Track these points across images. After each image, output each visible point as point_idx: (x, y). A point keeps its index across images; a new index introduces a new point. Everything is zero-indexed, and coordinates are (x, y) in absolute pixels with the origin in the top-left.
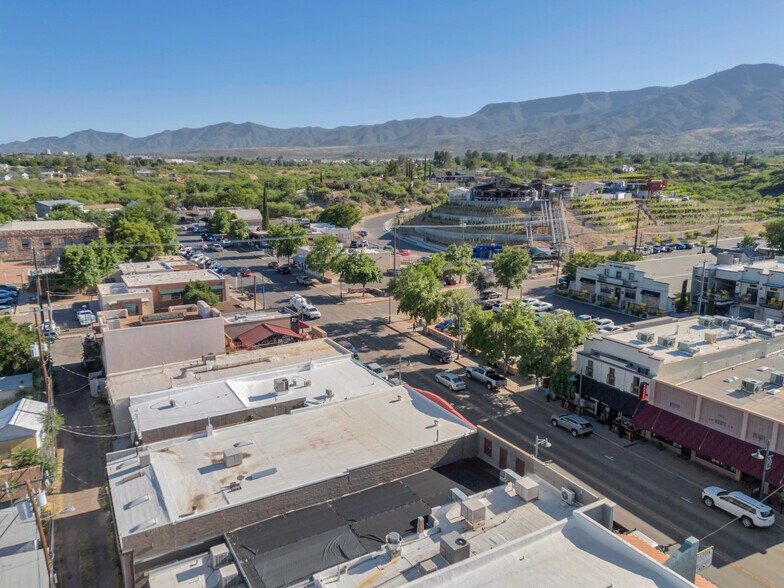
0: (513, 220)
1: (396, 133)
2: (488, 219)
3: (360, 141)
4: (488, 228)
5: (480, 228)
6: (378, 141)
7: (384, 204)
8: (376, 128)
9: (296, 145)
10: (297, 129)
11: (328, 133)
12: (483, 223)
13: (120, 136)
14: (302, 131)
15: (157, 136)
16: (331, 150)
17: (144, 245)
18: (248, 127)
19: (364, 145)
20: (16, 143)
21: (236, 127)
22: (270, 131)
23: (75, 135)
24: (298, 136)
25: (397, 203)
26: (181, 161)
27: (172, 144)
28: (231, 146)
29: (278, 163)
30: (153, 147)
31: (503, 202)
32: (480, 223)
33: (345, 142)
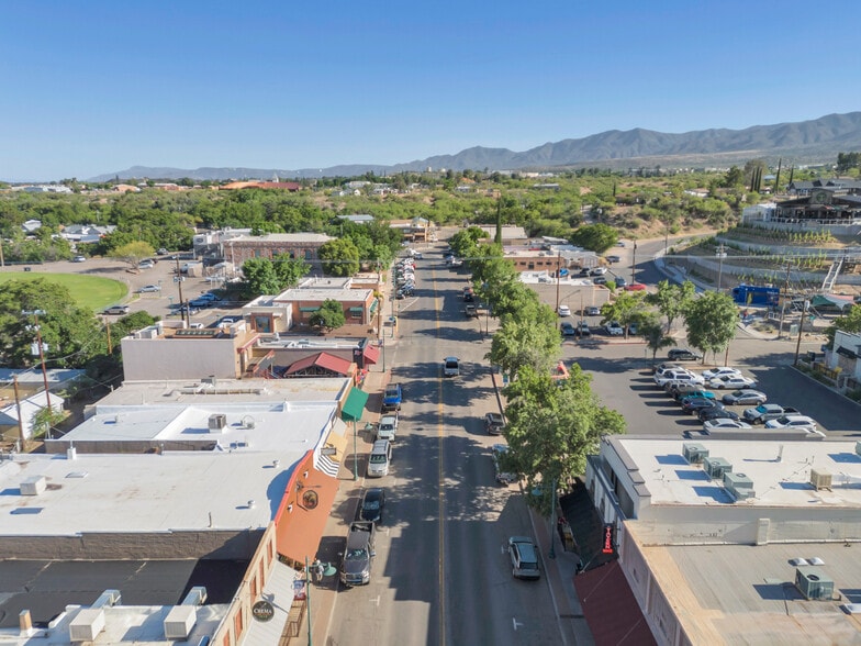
0: (817, 251)
1: (834, 131)
2: (778, 248)
3: (778, 143)
4: (774, 261)
5: (761, 261)
6: (805, 142)
7: (687, 223)
8: (803, 126)
9: (690, 151)
10: (695, 132)
11: (735, 135)
12: (768, 253)
13: (503, 151)
14: (702, 134)
15: (538, 149)
16: (735, 156)
17: (340, 261)
18: (635, 134)
19: (783, 148)
20: (417, 161)
21: (622, 135)
22: (661, 138)
23: (465, 153)
24: (694, 141)
25: (709, 223)
26: (537, 174)
27: (552, 157)
28: (613, 156)
29: (639, 174)
30: (532, 161)
31: (810, 225)
32: (764, 253)
33: (759, 145)
